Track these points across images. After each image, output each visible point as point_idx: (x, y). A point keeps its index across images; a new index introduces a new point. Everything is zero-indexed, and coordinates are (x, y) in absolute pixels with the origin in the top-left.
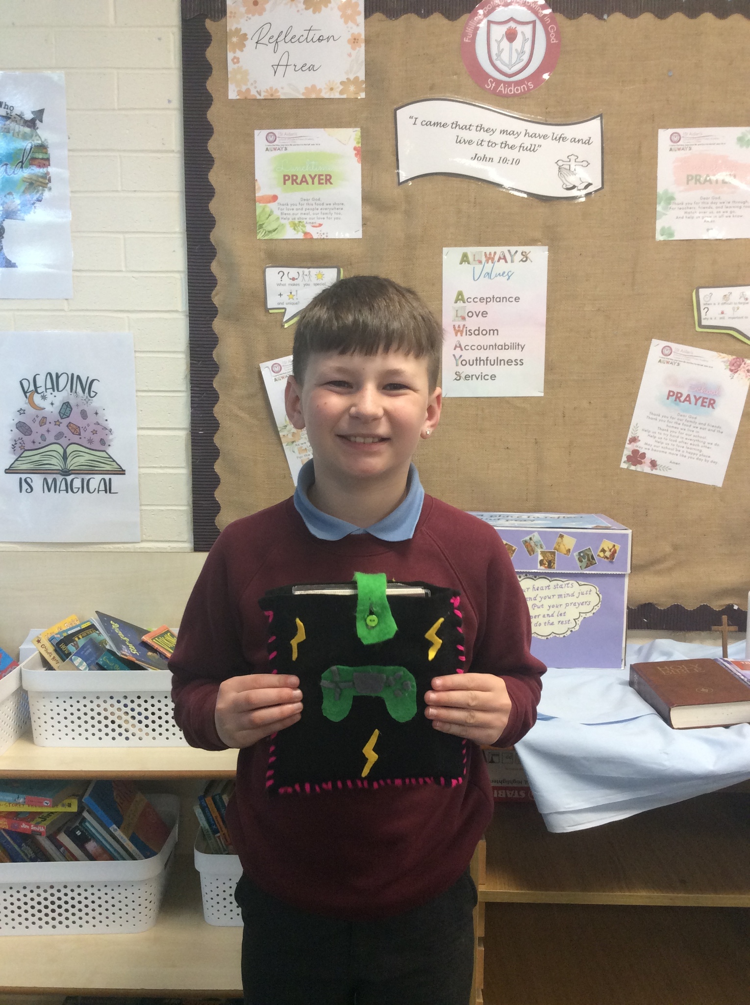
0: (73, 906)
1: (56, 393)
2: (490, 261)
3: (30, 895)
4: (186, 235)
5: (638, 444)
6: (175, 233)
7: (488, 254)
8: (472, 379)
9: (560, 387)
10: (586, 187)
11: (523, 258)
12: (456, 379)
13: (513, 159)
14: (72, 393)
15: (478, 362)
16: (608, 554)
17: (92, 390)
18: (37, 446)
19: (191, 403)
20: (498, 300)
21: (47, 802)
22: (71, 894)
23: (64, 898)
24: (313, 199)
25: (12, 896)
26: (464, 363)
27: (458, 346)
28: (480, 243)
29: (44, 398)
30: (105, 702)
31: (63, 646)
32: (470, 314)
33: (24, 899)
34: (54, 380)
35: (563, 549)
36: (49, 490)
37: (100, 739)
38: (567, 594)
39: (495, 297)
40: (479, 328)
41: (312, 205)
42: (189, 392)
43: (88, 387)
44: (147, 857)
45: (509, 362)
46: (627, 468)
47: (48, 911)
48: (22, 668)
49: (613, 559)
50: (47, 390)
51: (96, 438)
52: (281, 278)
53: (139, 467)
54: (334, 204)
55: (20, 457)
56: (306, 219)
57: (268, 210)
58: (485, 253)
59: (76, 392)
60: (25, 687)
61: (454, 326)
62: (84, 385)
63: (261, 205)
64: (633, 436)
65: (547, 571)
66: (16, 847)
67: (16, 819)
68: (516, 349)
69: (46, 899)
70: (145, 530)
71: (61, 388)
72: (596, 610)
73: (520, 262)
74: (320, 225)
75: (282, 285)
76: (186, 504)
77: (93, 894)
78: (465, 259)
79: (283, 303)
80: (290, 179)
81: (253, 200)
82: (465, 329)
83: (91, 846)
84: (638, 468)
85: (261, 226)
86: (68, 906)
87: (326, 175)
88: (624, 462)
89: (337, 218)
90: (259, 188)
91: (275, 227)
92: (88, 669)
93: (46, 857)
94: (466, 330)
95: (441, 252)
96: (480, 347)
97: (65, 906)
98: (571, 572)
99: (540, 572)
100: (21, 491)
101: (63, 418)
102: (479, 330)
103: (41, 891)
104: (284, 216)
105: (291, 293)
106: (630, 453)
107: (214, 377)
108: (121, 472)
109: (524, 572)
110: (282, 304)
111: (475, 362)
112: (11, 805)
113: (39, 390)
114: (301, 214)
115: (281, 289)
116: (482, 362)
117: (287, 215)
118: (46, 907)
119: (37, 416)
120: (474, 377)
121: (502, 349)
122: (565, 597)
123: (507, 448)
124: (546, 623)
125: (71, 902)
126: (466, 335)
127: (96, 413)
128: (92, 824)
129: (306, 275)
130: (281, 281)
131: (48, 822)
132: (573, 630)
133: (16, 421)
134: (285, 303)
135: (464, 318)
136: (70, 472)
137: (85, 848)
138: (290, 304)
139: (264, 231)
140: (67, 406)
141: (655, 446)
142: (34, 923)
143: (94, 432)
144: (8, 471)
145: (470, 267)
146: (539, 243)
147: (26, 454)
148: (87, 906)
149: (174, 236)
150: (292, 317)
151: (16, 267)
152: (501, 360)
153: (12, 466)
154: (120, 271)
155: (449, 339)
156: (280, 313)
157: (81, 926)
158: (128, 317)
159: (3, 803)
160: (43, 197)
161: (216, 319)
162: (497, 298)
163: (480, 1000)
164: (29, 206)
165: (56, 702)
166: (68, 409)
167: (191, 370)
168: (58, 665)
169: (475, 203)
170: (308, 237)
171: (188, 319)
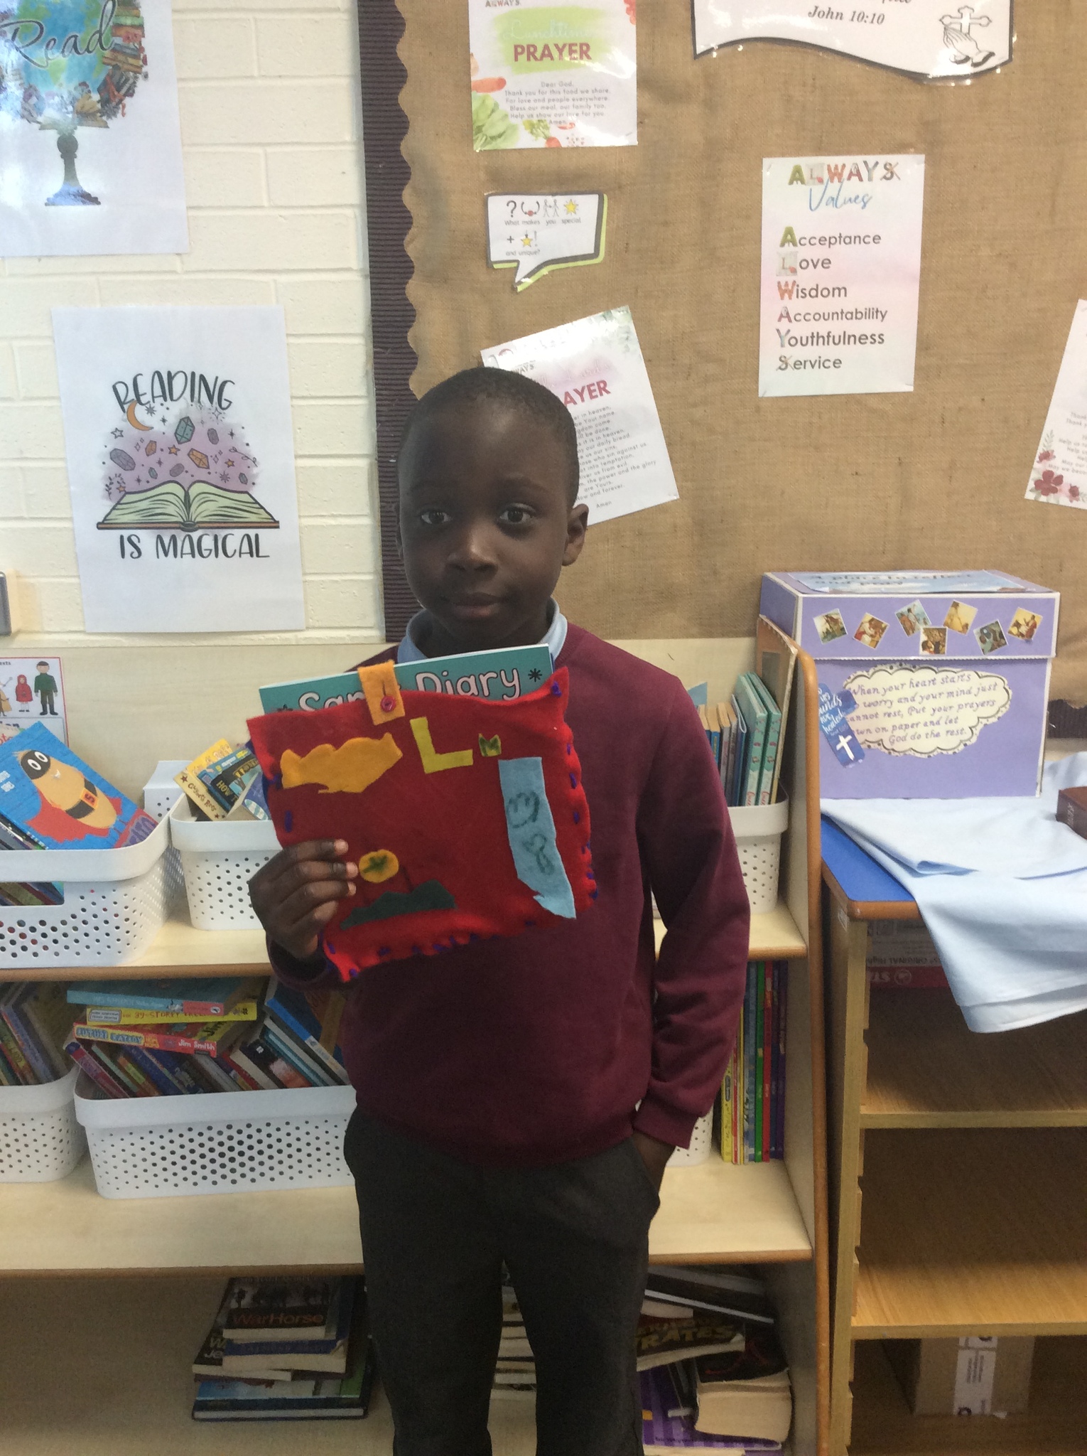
0: (261, 1153)
1: (169, 403)
2: (836, 179)
3: (198, 1140)
4: (362, 147)
5: (1052, 462)
6: (344, 143)
7: (833, 167)
8: (805, 368)
9: (938, 375)
10: (985, 59)
11: (887, 174)
12: (780, 368)
13: (874, 15)
14: (193, 403)
15: (815, 340)
16: (1024, 629)
17: (224, 397)
18: (144, 486)
19: (378, 416)
20: (848, 240)
21: (216, 1009)
22: (256, 1136)
23: (247, 1142)
24: (562, 84)
25: (172, 1142)
26: (795, 341)
27: (784, 314)
28: (820, 149)
29: (151, 411)
31: (221, 785)
32: (804, 264)
33: (189, 1145)
34: (165, 383)
35: (958, 625)
36: (166, 554)
38: (961, 691)
39: (843, 236)
40: (817, 286)
41: (559, 93)
42: (373, 398)
43: (216, 393)
45: (862, 339)
46: (1036, 498)
47: (225, 1160)
49: (1031, 636)
50: (156, 399)
52: (512, 212)
53: (300, 517)
54: (593, 92)
55: (118, 503)
56: (549, 116)
57: (490, 103)
58: (829, 166)
59: (199, 402)
60: (177, 845)
61: (779, 283)
62: (211, 390)
63: (481, 94)
64: (1046, 449)
65: (932, 658)
66: (165, 1071)
67: (169, 1034)
68: (873, 318)
69: (221, 1144)
70: (312, 612)
71: (175, 397)
72: (1003, 713)
73: (881, 179)
74: (572, 125)
75: (513, 223)
76: (372, 570)
77: (288, 1134)
78: (797, 176)
79: (515, 252)
80: (526, 52)
81: (466, 87)
82: (795, 288)
83: (278, 1067)
84: (1052, 499)
85: (479, 129)
86: (254, 1153)
87: (581, 45)
88: (1031, 490)
89: (598, 114)
90: (477, 68)
91: (501, 130)
93: (211, 1086)
94: (798, 290)
95: (760, 166)
96: (819, 317)
97: (248, 1153)
98: (969, 658)
99: (922, 660)
100: (123, 556)
101: (182, 443)
102: (817, 290)
103: (213, 1134)
104: (516, 112)
105: (527, 236)
106: (1040, 477)
107: (411, 374)
108: (273, 524)
109: (898, 660)
110: (513, 254)
111: (810, 340)
112: (159, 1014)
113: (143, 399)
114: (543, 108)
115: (511, 230)
116: (821, 340)
117: (519, 111)
118: (222, 1155)
119: (142, 440)
120: (808, 364)
121: (852, 318)
122: (957, 695)
123: (857, 473)
124: (927, 734)
125: (257, 1147)
126: (797, 297)
127: (232, 434)
128: (278, 1036)
129: (550, 207)
130: (512, 216)
131: (217, 1036)
132: (968, 743)
133: (110, 448)
134: (517, 254)
135: (794, 271)
136: (197, 526)
137: (270, 1070)
138: (526, 253)
139: (484, 138)
140: (187, 425)
141: (1077, 465)
142: (205, 1178)
143: (230, 463)
144: (103, 526)
145: (805, 188)
146: (912, 150)
147: (128, 498)
148: (280, 1151)
149: (342, 148)
150: (529, 275)
151: (99, 203)
152: (849, 337)
153: (109, 517)
154: (262, 207)
155: (770, 305)
156: (510, 268)
157: (272, 1179)
158: (275, 281)
159: (147, 1012)
160: (136, 89)
161: (410, 281)
162: (846, 237)
163: (856, 1261)
164: (114, 104)
165: (224, 866)
166: (188, 428)
167: (375, 363)
168: (215, 813)
169: (814, 86)
170: (553, 145)
171: (369, 280)
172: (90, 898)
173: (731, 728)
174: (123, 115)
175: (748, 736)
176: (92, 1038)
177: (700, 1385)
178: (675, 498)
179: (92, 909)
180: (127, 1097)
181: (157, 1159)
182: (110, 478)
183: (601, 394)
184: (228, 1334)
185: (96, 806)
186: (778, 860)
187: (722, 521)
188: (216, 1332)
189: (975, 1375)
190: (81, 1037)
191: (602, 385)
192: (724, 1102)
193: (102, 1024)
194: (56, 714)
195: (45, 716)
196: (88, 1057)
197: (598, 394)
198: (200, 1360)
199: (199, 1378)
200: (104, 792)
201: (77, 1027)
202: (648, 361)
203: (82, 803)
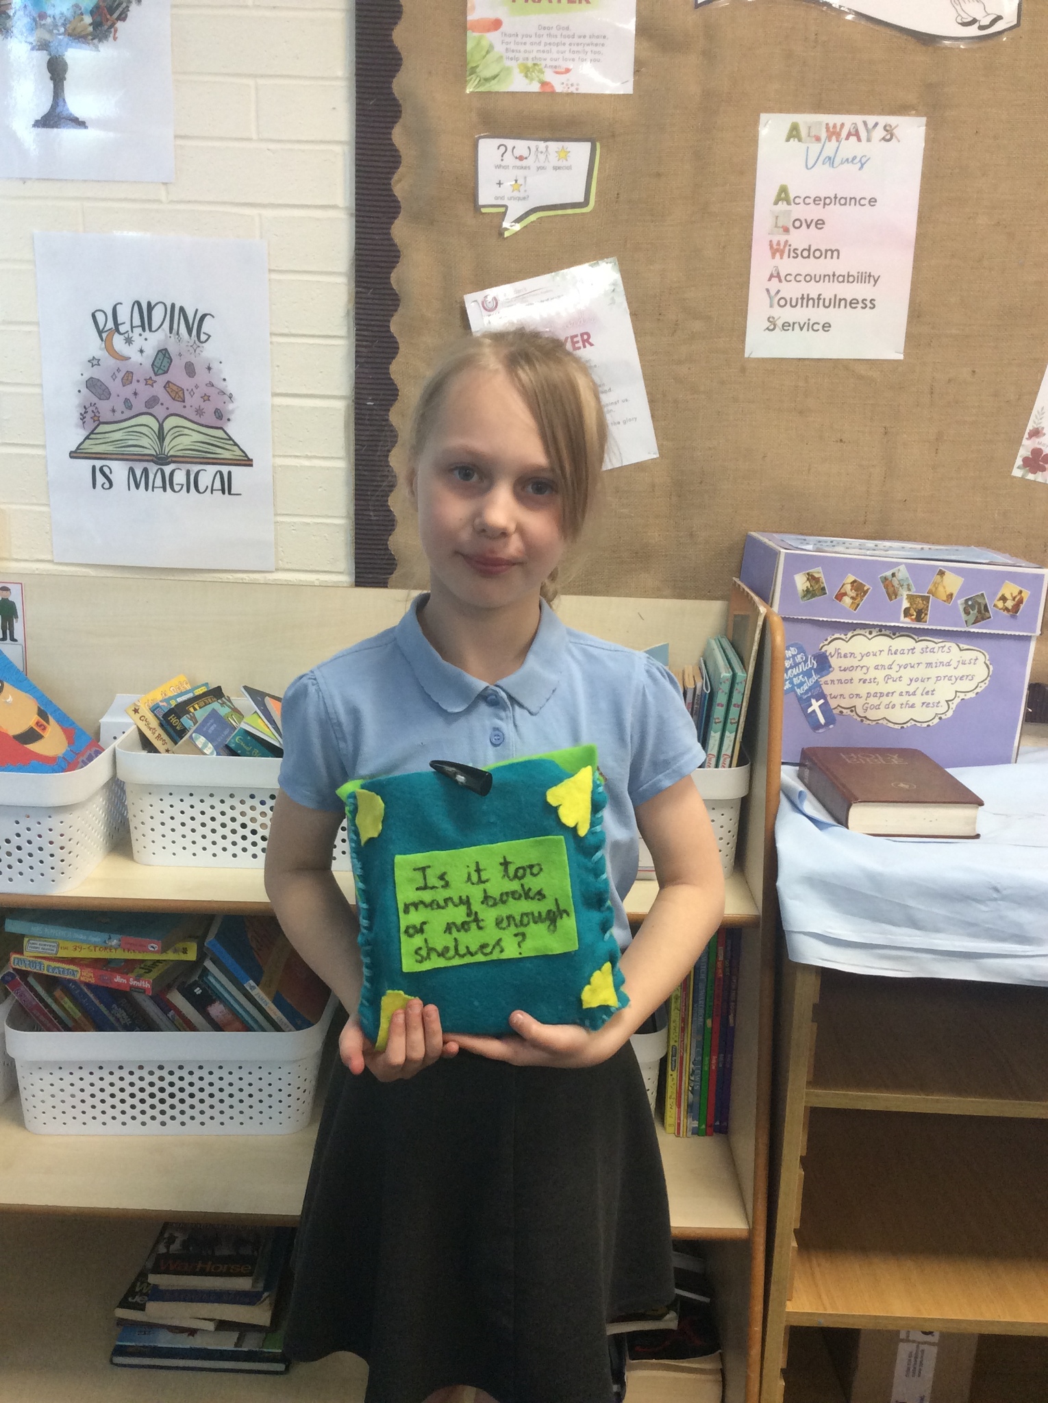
0: (192, 1096)
1: (147, 334)
2: (834, 138)
3: (129, 1079)
4: (354, 82)
5: (1043, 440)
6: (337, 78)
7: (831, 125)
8: (793, 330)
9: (929, 344)
11: (887, 135)
12: (768, 329)
14: (171, 335)
15: (805, 301)
16: (1010, 604)
17: (203, 330)
18: (118, 416)
19: (357, 357)
20: (843, 201)
21: (154, 946)
22: (188, 1079)
23: (179, 1084)
24: (558, 28)
25: (102, 1079)
26: (784, 302)
27: (775, 275)
28: (819, 107)
29: (129, 341)
30: (242, 802)
31: (173, 719)
32: (797, 224)
33: (119, 1084)
34: (144, 313)
35: (942, 594)
36: (137, 487)
37: (235, 856)
38: (941, 663)
39: (839, 197)
40: (810, 246)
41: (556, 36)
42: (353, 339)
43: (195, 325)
44: (298, 1028)
45: (853, 303)
46: (1023, 476)
47: (155, 1101)
48: (117, 748)
49: (1017, 612)
50: (134, 329)
51: (209, 408)
52: (502, 156)
53: (274, 456)
54: (590, 37)
55: (92, 433)
56: (545, 60)
57: (485, 43)
58: (827, 124)
59: (178, 334)
60: (121, 775)
61: (771, 241)
62: (191, 322)
63: (476, 34)
64: (1036, 426)
65: (913, 626)
66: (102, 1007)
67: (107, 970)
68: (865, 282)
69: (152, 1084)
70: (282, 554)
71: (155, 325)
72: (982, 689)
73: (880, 141)
74: (568, 71)
75: (503, 167)
76: (345, 515)
77: (221, 1079)
78: (794, 132)
79: (504, 197)
81: (461, 26)
82: (787, 248)
83: (216, 1010)
84: (1039, 477)
85: (473, 70)
86: (185, 1096)
88: (1018, 468)
89: (595, 60)
90: (474, 8)
91: (495, 72)
92: (215, 753)
93: (147, 1025)
94: (789, 250)
95: (756, 123)
96: (809, 278)
97: (179, 1095)
99: (902, 627)
100: (94, 486)
101: (159, 375)
102: (809, 251)
103: (144, 1073)
104: (511, 55)
105: (516, 181)
106: (1028, 454)
107: (392, 316)
108: (247, 462)
109: (878, 626)
110: (501, 198)
111: (800, 301)
112: (97, 949)
113: (122, 329)
114: (538, 51)
115: (501, 174)
116: (811, 302)
117: (514, 54)
118: (152, 1096)
119: (118, 370)
120: (796, 326)
121: (843, 281)
122: (936, 667)
123: (841, 441)
124: (902, 704)
125: (189, 1090)
126: (789, 257)
127: (209, 368)
128: (218, 978)
129: (542, 152)
130: (502, 160)
131: (155, 974)
132: (943, 717)
133: (87, 376)
134: (506, 198)
135: (786, 230)
136: (170, 460)
137: (209, 1014)
138: (515, 199)
139: (478, 79)
140: (165, 355)
142: (134, 1118)
143: (206, 398)
144: (75, 455)
145: (802, 146)
146: (914, 112)
147: (102, 428)
148: (211, 1096)
149: (334, 83)
150: (518, 220)
151: (86, 127)
152: (840, 300)
153: (81, 447)
154: (249, 139)
155: (761, 264)
156: (498, 213)
157: (202, 1124)
158: (260, 215)
159: (84, 946)
160: (129, 14)
161: (396, 222)
162: (842, 198)
163: (794, 1244)
164: (106, 27)
165: (169, 800)
166: (166, 360)
167: (356, 303)
168: (166, 747)
169: (816, 41)
170: (548, 89)
171: (354, 220)
172: (25, 823)
173: (695, 689)
174: (115, 39)
175: (712, 696)
176: (29, 969)
177: (629, 1362)
178: (655, 456)
179: (26, 835)
180: (59, 1031)
181: (86, 1096)
182: (85, 407)
183: (585, 347)
184: (153, 1279)
185: (47, 735)
186: (737, 825)
187: (701, 483)
188: (142, 1276)
189: (914, 1370)
190: (17, 967)
191: (585, 337)
192: (670, 1072)
193: (41, 955)
194: (16, 640)
195: (5, 642)
196: (23, 988)
197: (582, 347)
198: (124, 1304)
199: (121, 1322)
200: (58, 722)
201: (14, 956)
202: (634, 315)
203: (31, 730)
